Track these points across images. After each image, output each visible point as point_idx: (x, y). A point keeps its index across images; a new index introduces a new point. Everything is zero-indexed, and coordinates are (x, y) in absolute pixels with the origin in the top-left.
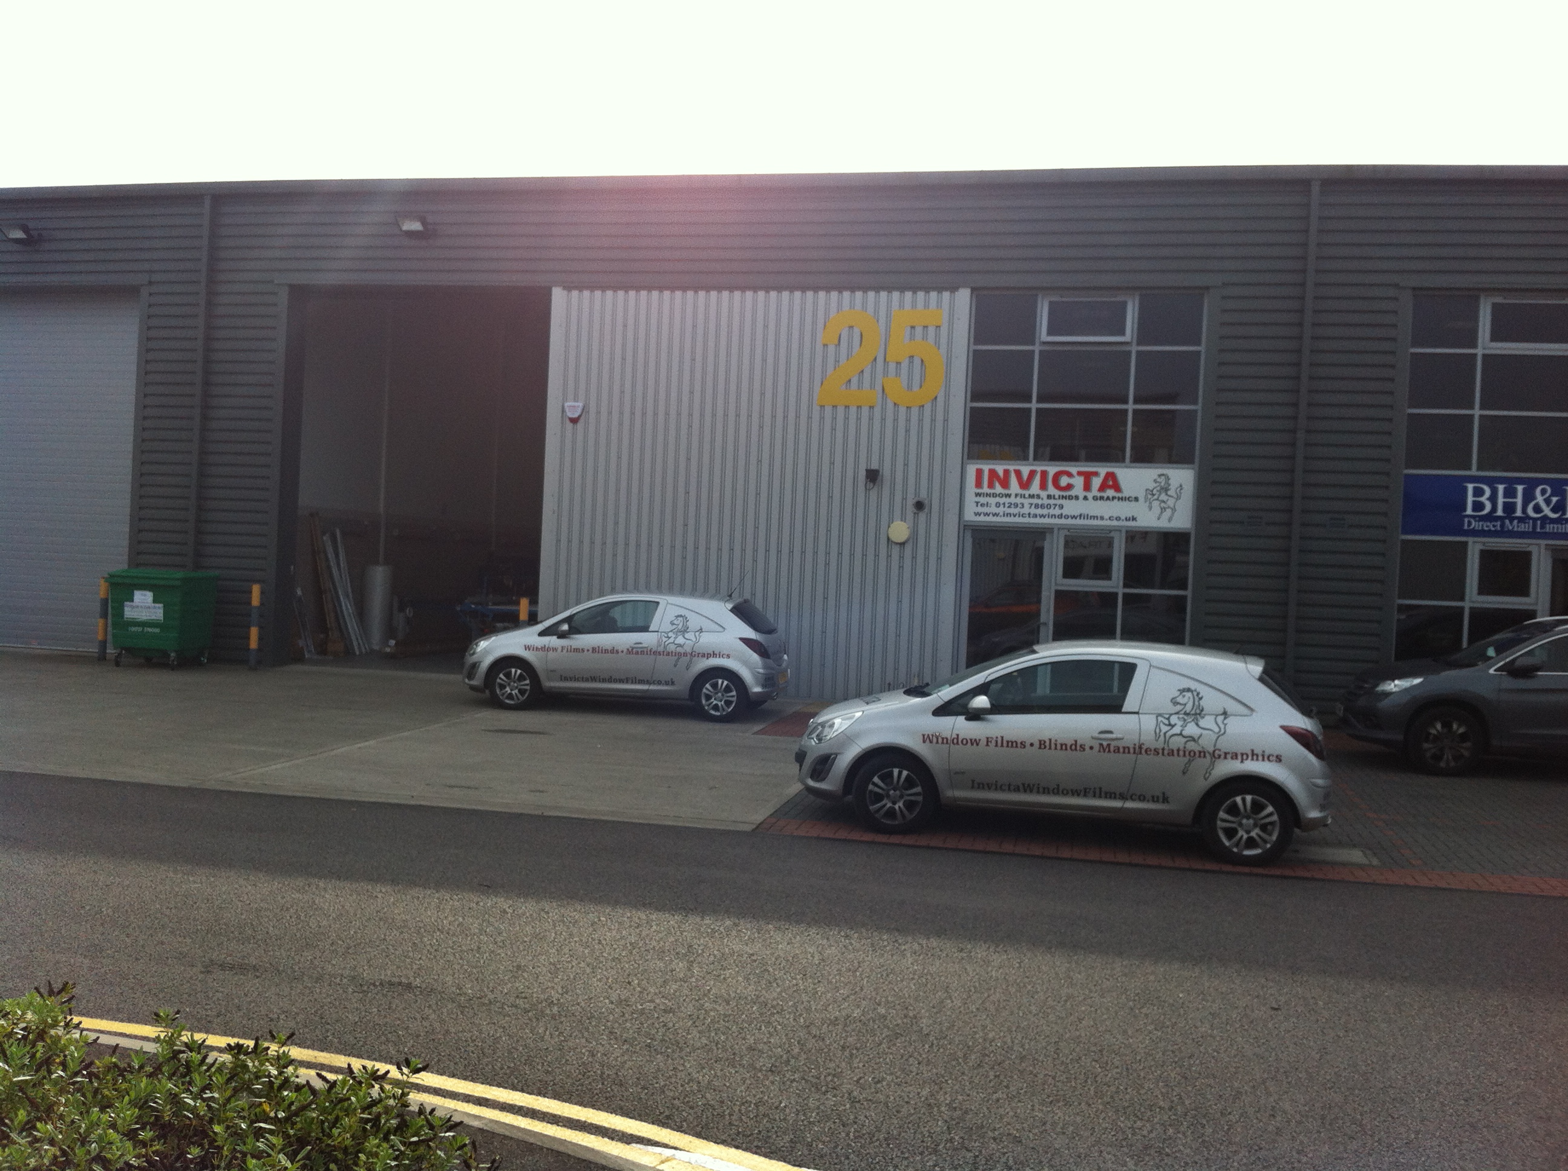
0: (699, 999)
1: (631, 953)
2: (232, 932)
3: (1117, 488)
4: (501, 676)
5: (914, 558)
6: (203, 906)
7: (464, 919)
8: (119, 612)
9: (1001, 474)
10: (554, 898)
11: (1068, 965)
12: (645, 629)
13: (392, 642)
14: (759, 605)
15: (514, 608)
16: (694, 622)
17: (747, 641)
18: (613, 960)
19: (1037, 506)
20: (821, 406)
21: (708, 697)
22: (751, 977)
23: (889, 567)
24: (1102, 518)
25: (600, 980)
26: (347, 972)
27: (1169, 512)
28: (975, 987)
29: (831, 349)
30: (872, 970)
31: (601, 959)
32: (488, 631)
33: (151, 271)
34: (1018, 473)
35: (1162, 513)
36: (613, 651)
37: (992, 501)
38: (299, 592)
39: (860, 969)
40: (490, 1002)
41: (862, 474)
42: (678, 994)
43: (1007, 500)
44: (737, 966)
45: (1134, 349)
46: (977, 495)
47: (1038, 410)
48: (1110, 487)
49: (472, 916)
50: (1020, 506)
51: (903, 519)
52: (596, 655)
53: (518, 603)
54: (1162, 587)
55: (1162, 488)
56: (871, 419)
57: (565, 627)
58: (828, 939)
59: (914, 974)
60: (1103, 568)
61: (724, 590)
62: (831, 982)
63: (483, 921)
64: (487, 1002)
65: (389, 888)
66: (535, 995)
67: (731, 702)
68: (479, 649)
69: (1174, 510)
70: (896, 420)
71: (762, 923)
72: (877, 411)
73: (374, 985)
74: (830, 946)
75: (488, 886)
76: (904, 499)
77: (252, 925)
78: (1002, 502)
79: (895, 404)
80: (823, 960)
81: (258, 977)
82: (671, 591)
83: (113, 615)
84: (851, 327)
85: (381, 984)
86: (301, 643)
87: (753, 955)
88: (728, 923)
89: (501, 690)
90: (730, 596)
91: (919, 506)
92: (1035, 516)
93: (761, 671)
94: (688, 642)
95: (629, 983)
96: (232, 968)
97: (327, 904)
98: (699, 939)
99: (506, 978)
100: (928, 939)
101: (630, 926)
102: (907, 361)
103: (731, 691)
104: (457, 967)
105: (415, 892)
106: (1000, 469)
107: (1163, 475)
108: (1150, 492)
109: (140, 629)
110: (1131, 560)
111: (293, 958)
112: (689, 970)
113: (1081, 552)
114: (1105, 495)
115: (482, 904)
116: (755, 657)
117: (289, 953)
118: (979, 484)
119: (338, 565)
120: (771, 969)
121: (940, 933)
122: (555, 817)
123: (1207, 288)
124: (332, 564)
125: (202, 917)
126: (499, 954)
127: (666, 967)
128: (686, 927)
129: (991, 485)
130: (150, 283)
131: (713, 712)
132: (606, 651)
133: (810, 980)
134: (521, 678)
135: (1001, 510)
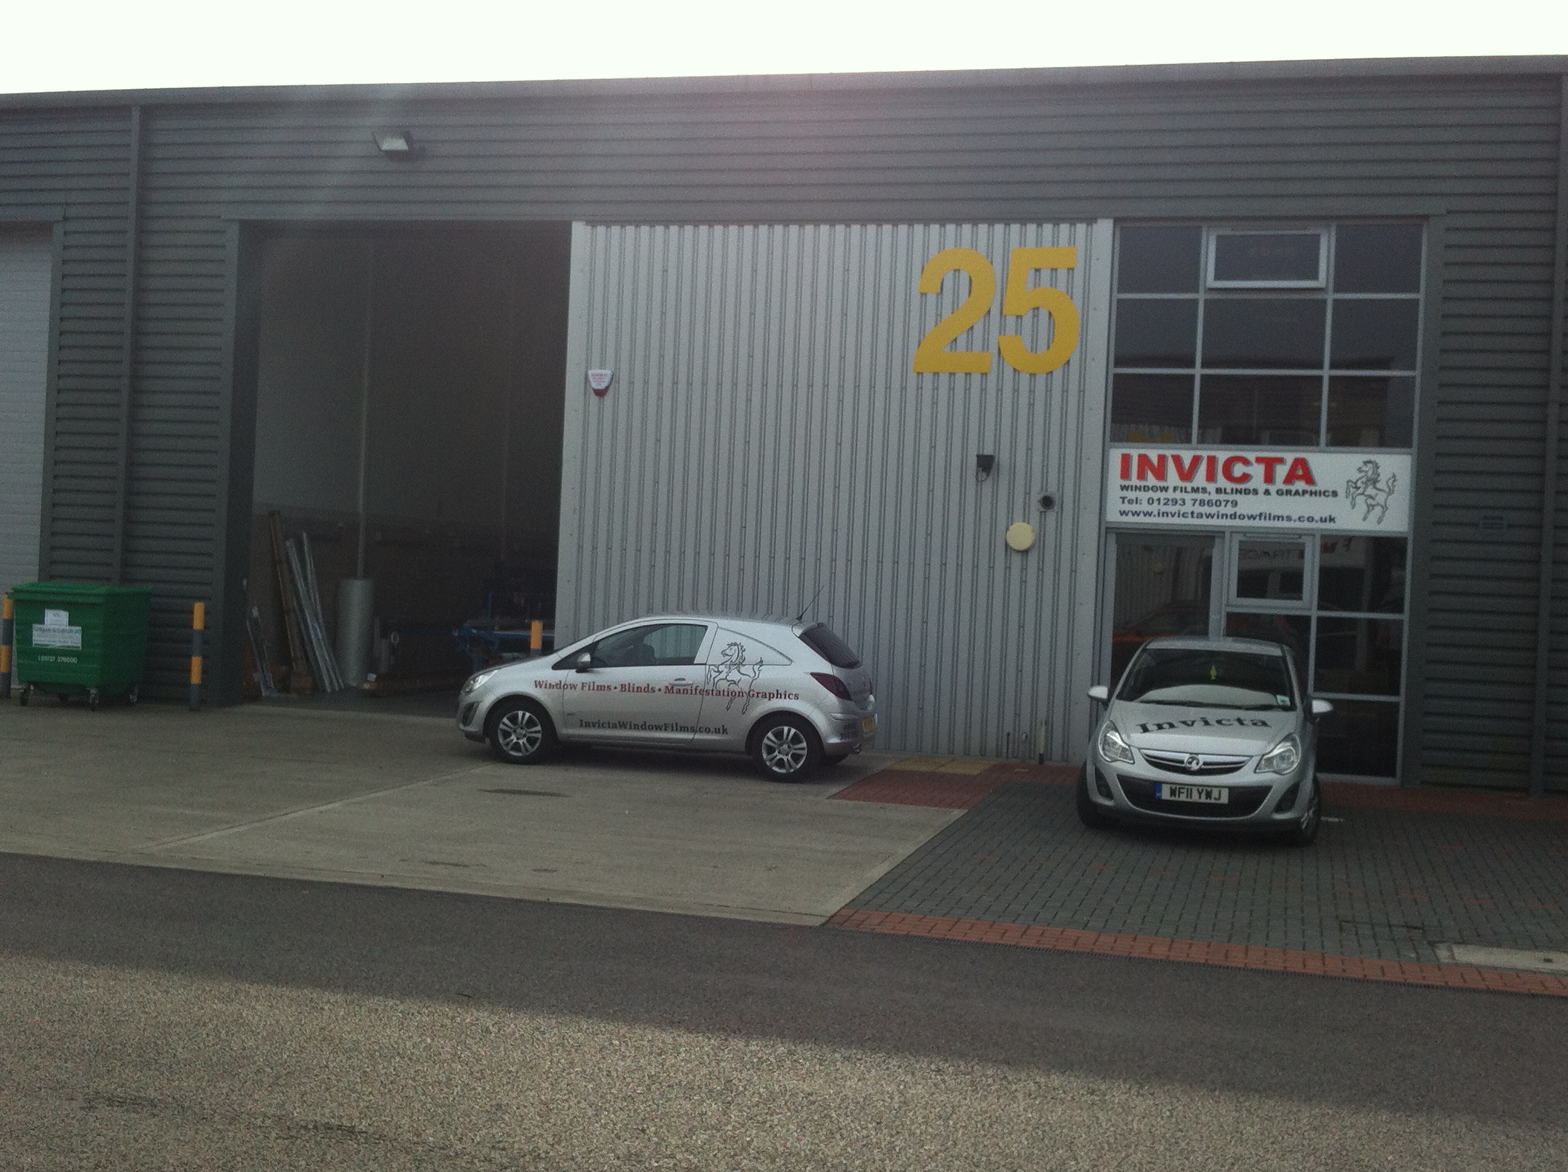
0: (736, 1154)
1: (649, 1089)
2: (129, 1055)
3: (1309, 479)
4: (505, 720)
5: (1041, 569)
6: (96, 1019)
7: (433, 1040)
8: (27, 638)
9: (1155, 461)
10: (553, 1013)
11: (1238, 1115)
12: (689, 661)
13: (372, 677)
14: (838, 631)
15: (522, 633)
16: (753, 652)
17: (820, 677)
18: (624, 1099)
19: (1202, 503)
20: (918, 373)
21: (770, 750)
22: (807, 1125)
23: (1007, 579)
24: (1289, 519)
25: (604, 1126)
26: (271, 1111)
27: (1378, 510)
28: (1109, 1144)
29: (931, 299)
30: (970, 1118)
31: (609, 1097)
32: (493, 659)
33: (67, 204)
34: (1177, 460)
35: (1368, 511)
36: (648, 689)
37: (1144, 496)
38: (255, 613)
39: (954, 1116)
40: (457, 1154)
41: (973, 461)
42: (707, 1146)
43: (1162, 495)
44: (789, 1109)
45: (1331, 297)
46: (1123, 488)
47: (1203, 377)
48: (1299, 478)
49: (444, 1036)
50: (1180, 502)
51: (1026, 519)
52: (627, 694)
53: (529, 628)
54: (1372, 609)
55: (1369, 480)
56: (983, 390)
57: (587, 658)
58: (913, 1074)
59: (1028, 1124)
60: (1291, 585)
61: (793, 613)
62: (914, 1134)
63: (458, 1043)
64: (453, 1154)
65: (339, 997)
66: (516, 1146)
67: (801, 756)
68: (477, 686)
69: (1385, 508)
70: (1016, 391)
71: (826, 1050)
72: (992, 379)
73: (306, 1128)
74: (916, 1083)
75: (469, 997)
76: (1028, 493)
77: (156, 1044)
78: (1155, 498)
79: (1015, 370)
80: (905, 1103)
81: (154, 1115)
82: (724, 611)
83: (18, 641)
84: (957, 271)
85: (315, 1127)
86: (257, 676)
87: (811, 1094)
88: (781, 1049)
89: (505, 738)
90: (800, 618)
91: (1047, 502)
92: (1200, 516)
93: (839, 715)
94: (744, 677)
95: (643, 1131)
96: (121, 1104)
97: (257, 1018)
98: (741, 1071)
99: (480, 1121)
100: (1048, 1075)
101: (651, 1053)
102: (1030, 314)
103: (800, 742)
104: (418, 1106)
105: (374, 1002)
106: (1153, 454)
107: (1370, 462)
108: (1353, 485)
109: (52, 659)
110: (1326, 574)
111: (204, 1090)
112: (725, 1113)
113: (1263, 563)
114: (1293, 488)
115: (458, 1020)
116: (831, 698)
117: (198, 1084)
118: (1125, 474)
119: (305, 578)
120: (834, 1115)
121: (1066, 1067)
122: (563, 905)
123: (1426, 217)
124: (297, 576)
125: (93, 1033)
126: (475, 1089)
127: (694, 1109)
128: (725, 1054)
129: (1141, 476)
130: (66, 219)
131: (775, 769)
132: (639, 689)
133: (885, 1131)
134: (530, 723)
135: (1154, 508)
